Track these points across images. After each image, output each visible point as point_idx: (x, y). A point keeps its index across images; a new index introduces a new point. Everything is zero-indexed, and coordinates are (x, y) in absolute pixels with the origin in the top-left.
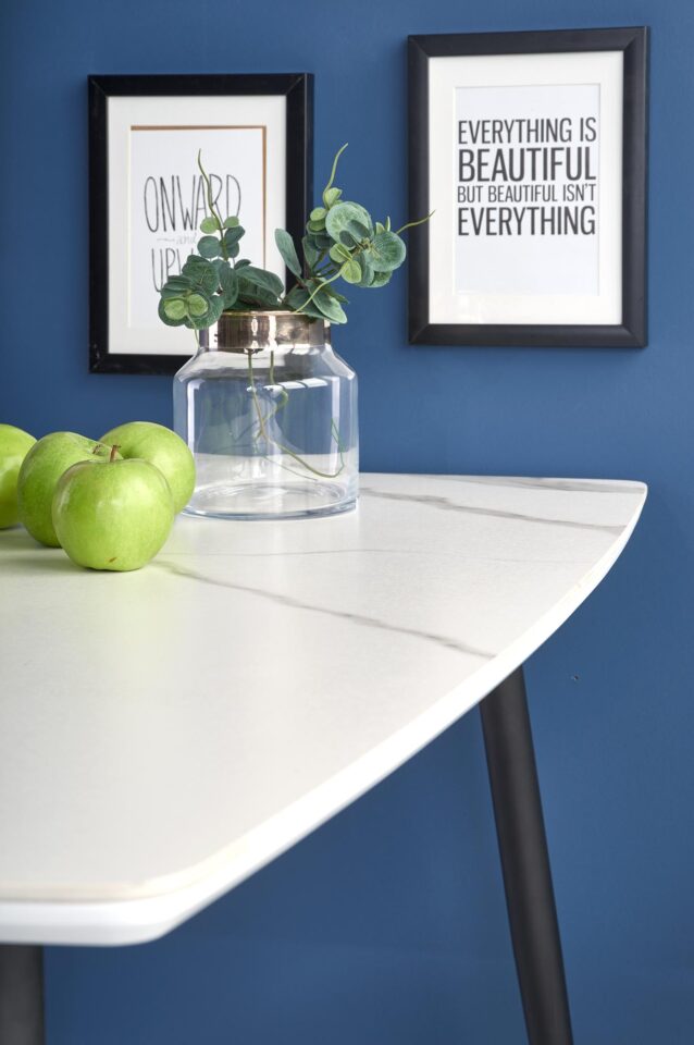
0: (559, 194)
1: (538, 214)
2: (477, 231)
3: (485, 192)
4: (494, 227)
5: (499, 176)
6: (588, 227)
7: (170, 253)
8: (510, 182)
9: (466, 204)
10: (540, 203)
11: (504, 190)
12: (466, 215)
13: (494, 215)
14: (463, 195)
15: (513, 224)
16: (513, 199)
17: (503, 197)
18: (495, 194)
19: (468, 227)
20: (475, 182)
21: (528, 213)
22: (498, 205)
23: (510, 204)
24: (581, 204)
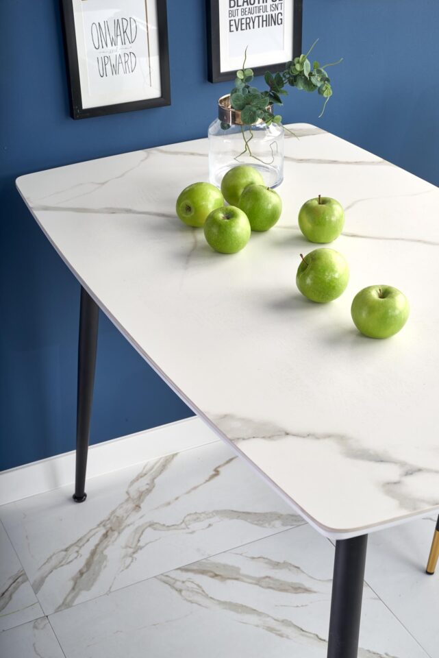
0: (268, 9)
1: (261, 18)
2: (237, 29)
3: (239, 11)
4: (244, 27)
5: (245, 4)
6: (280, 22)
7: (106, 59)
8: (250, 6)
9: (232, 18)
10: (261, 14)
11: (247, 10)
12: (233, 23)
13: (244, 21)
14: (231, 14)
15: (251, 24)
16: (250, 13)
17: (247, 13)
18: (244, 12)
19: (233, 28)
20: (236, 8)
21: (257, 19)
22: (245, 17)
23: (250, 16)
24: (277, 12)
